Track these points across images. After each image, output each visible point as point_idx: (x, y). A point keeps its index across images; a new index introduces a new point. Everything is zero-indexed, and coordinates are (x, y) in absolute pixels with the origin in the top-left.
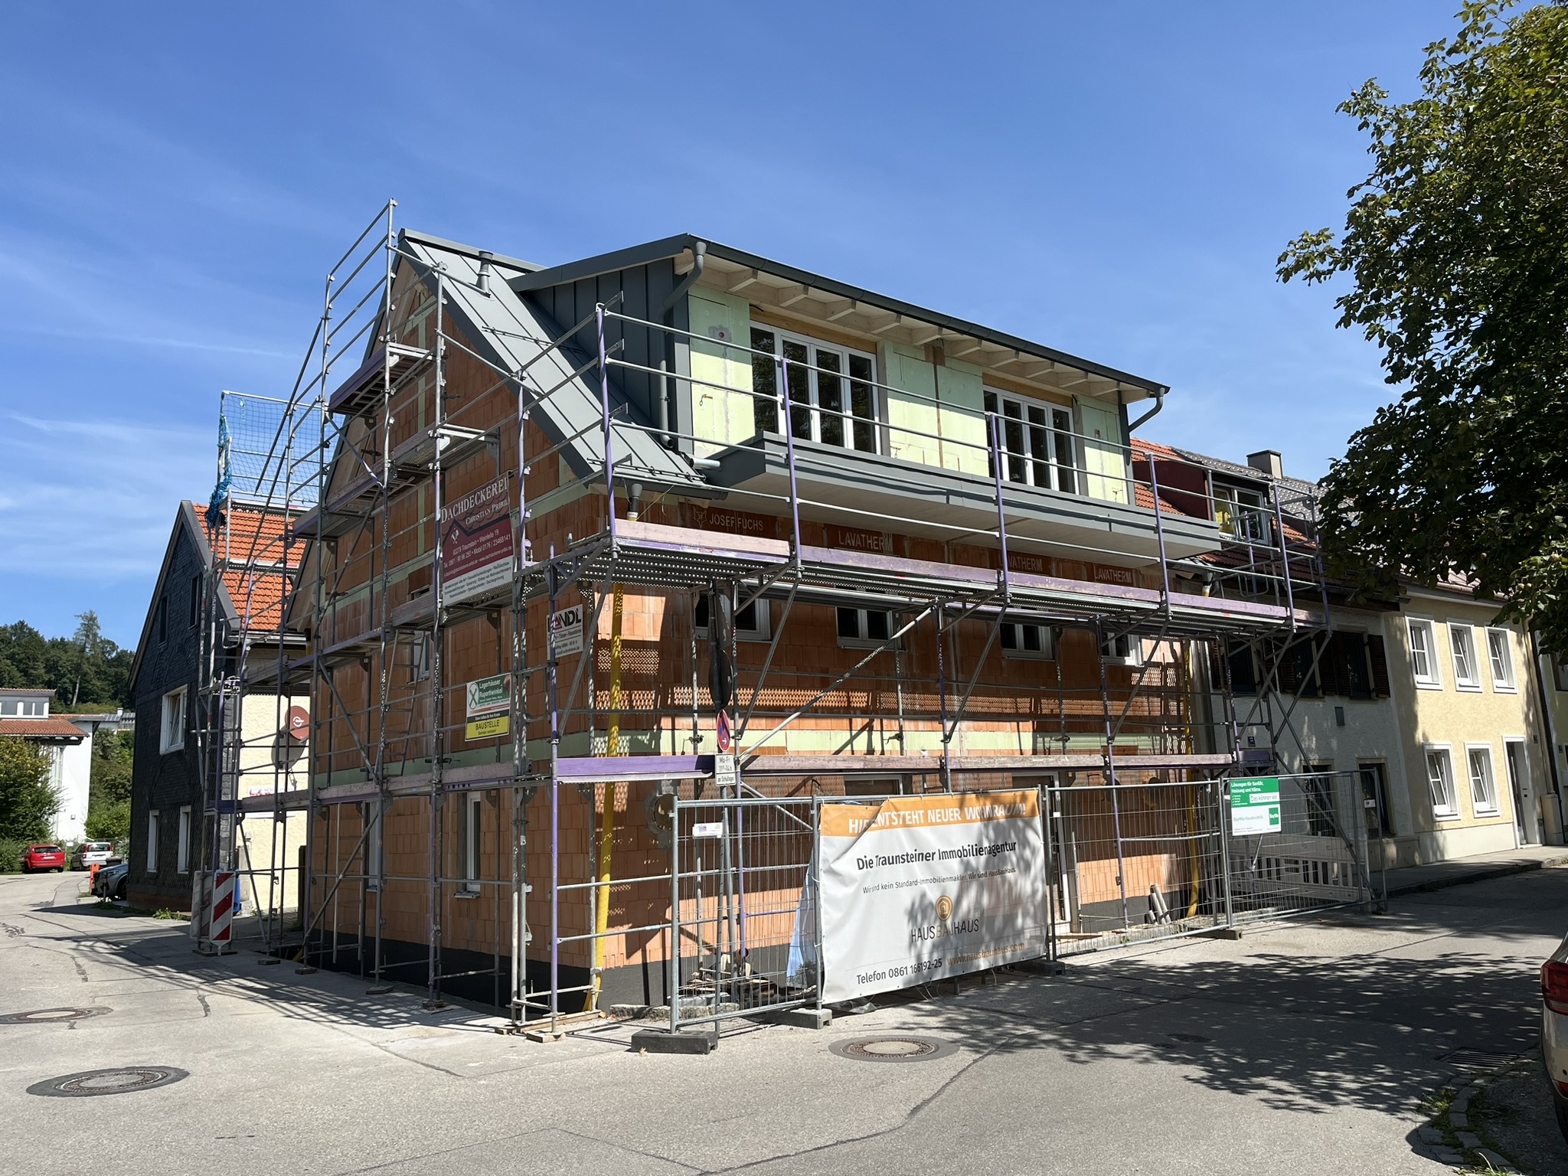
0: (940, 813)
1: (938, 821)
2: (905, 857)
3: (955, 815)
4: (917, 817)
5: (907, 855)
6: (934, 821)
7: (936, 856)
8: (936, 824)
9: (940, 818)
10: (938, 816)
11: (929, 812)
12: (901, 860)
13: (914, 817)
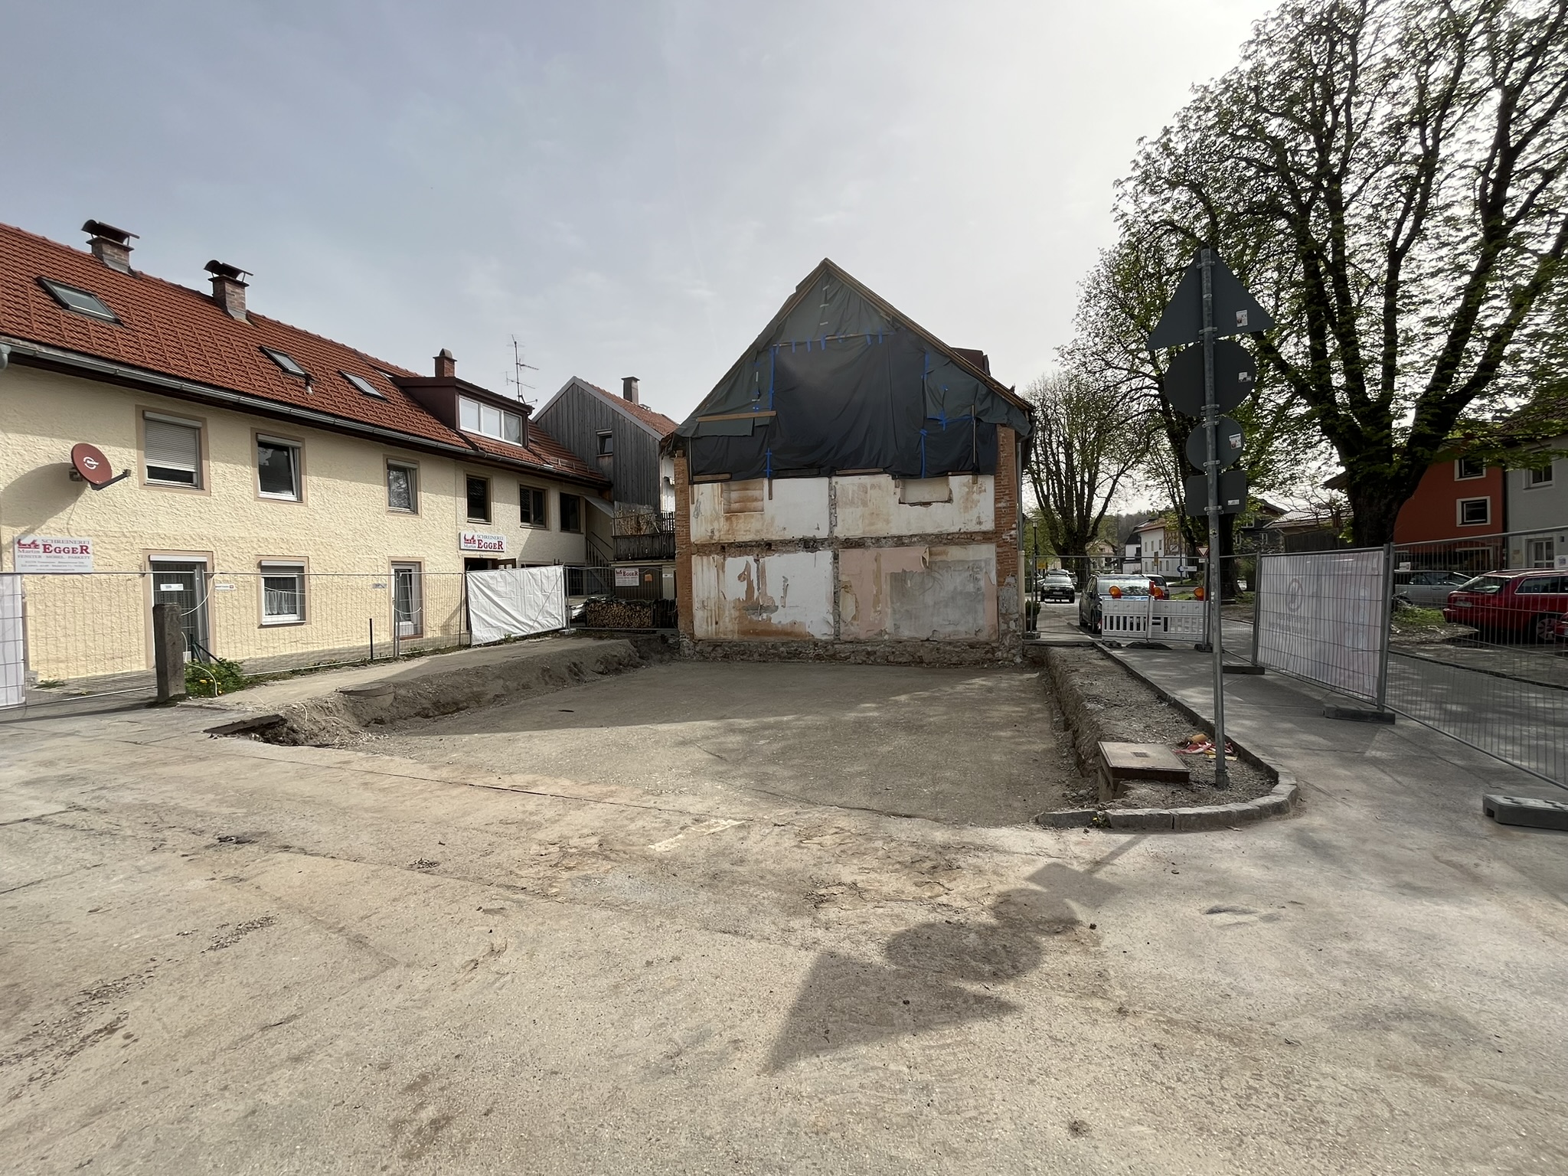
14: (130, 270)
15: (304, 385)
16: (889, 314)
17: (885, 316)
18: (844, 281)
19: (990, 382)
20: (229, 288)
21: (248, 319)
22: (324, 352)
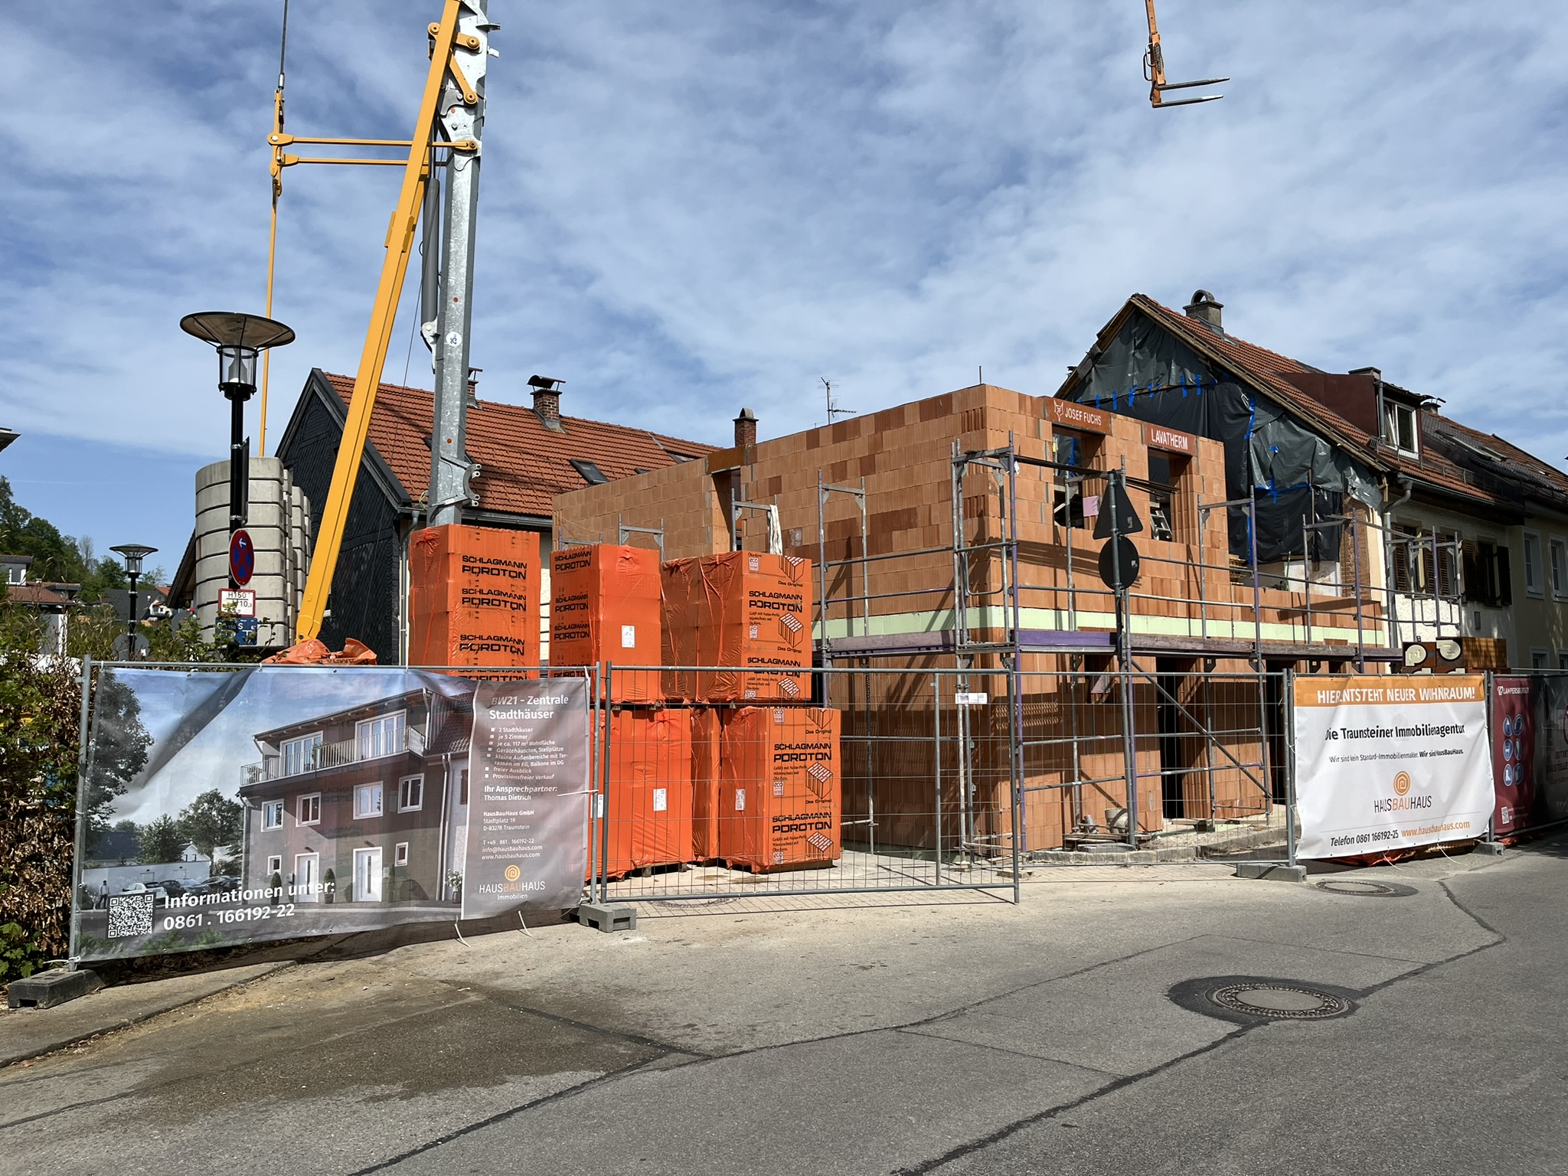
0: (1398, 692)
1: (1399, 700)
2: (1369, 733)
3: (1411, 695)
4: (1377, 695)
5: (1370, 730)
6: (1392, 699)
7: (1394, 733)
8: (1394, 702)
9: (1399, 697)
11: (1388, 690)
12: (1364, 735)
13: (1375, 695)
14: (477, 403)
16: (1208, 358)
17: (1204, 362)
18: (1156, 320)
19: (1335, 437)
20: (546, 399)
21: (561, 426)
22: (625, 447)
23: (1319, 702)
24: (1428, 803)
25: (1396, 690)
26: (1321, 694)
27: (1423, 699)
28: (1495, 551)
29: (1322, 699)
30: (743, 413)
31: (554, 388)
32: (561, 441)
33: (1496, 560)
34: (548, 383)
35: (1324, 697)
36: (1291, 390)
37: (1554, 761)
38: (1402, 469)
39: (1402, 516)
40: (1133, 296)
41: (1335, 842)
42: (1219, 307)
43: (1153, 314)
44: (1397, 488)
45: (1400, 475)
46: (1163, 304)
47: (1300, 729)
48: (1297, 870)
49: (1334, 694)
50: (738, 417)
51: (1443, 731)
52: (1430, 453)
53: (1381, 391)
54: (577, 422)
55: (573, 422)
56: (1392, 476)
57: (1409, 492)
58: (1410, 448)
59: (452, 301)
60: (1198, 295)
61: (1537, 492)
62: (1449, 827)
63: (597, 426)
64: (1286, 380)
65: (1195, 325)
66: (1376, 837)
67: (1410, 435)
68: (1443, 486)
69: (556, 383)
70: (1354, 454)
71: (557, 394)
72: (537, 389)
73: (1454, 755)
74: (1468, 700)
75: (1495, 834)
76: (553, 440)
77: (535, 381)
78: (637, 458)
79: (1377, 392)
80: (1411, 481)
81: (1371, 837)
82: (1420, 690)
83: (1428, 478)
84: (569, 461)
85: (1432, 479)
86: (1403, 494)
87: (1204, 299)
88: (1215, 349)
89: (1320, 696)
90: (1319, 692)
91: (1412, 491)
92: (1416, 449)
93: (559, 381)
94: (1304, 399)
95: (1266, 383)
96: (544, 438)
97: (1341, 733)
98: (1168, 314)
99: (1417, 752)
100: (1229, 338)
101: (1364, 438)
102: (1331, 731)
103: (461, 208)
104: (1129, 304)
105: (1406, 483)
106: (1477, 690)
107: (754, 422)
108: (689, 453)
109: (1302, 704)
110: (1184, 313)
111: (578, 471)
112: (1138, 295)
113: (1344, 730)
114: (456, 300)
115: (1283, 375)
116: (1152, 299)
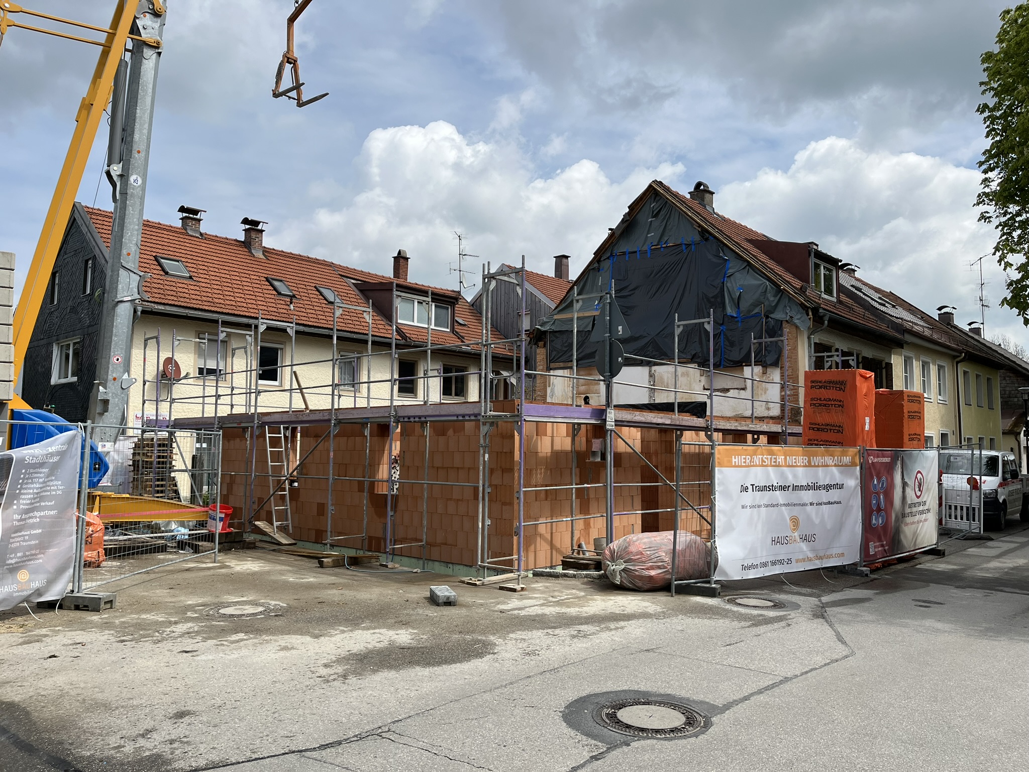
0: (795, 459)
1: (794, 464)
2: (771, 487)
3: (805, 461)
4: (780, 460)
5: (773, 486)
6: (791, 464)
7: (791, 488)
8: (792, 466)
9: (795, 462)
10: (794, 461)
11: (788, 457)
12: (768, 489)
13: (778, 460)
14: (201, 234)
15: (289, 303)
16: (700, 226)
17: (697, 228)
18: (667, 198)
19: (779, 282)
20: (253, 235)
21: (263, 254)
22: (310, 271)
23: (733, 464)
24: (813, 539)
25: (794, 457)
26: (735, 458)
27: (813, 464)
28: (884, 365)
29: (735, 462)
30: (399, 252)
31: (260, 227)
32: (263, 264)
33: (884, 371)
34: (256, 223)
35: (737, 460)
36: (755, 251)
37: (908, 510)
38: (822, 306)
39: (822, 338)
40: (653, 181)
41: (744, 568)
42: (712, 193)
43: (665, 194)
44: (818, 319)
45: (821, 311)
46: (673, 189)
47: (720, 484)
48: (714, 588)
49: (745, 459)
50: (396, 255)
51: (828, 487)
52: (843, 298)
53: (813, 255)
54: (276, 252)
55: (274, 252)
56: (815, 310)
57: (826, 322)
58: (831, 294)
59: (136, 152)
60: (699, 184)
61: (912, 327)
62: (829, 557)
63: (291, 255)
64: (752, 244)
65: (695, 205)
66: (774, 563)
67: (832, 285)
68: (850, 319)
69: (261, 223)
70: (792, 294)
71: (262, 231)
72: (247, 227)
73: (835, 505)
74: (846, 465)
75: (864, 562)
76: (256, 263)
77: (246, 221)
78: (317, 279)
79: (810, 255)
80: (828, 315)
81: (770, 563)
82: (812, 458)
83: (840, 313)
84: (266, 278)
85: (843, 315)
86: (823, 324)
87: (702, 187)
88: (705, 220)
89: (735, 460)
90: (733, 457)
91: (828, 321)
92: (835, 295)
93: (263, 223)
94: (763, 257)
95: (738, 244)
96: (249, 261)
97: (750, 488)
98: (676, 195)
99: (808, 502)
100: (718, 215)
101: (798, 284)
102: (745, 486)
103: (146, 86)
104: (650, 186)
105: (824, 315)
106: (853, 458)
107: (407, 259)
108: (357, 278)
109: (721, 465)
110: (688, 196)
111: (272, 285)
112: (656, 181)
113: (753, 485)
114: (139, 152)
115: (750, 241)
116: (666, 185)
